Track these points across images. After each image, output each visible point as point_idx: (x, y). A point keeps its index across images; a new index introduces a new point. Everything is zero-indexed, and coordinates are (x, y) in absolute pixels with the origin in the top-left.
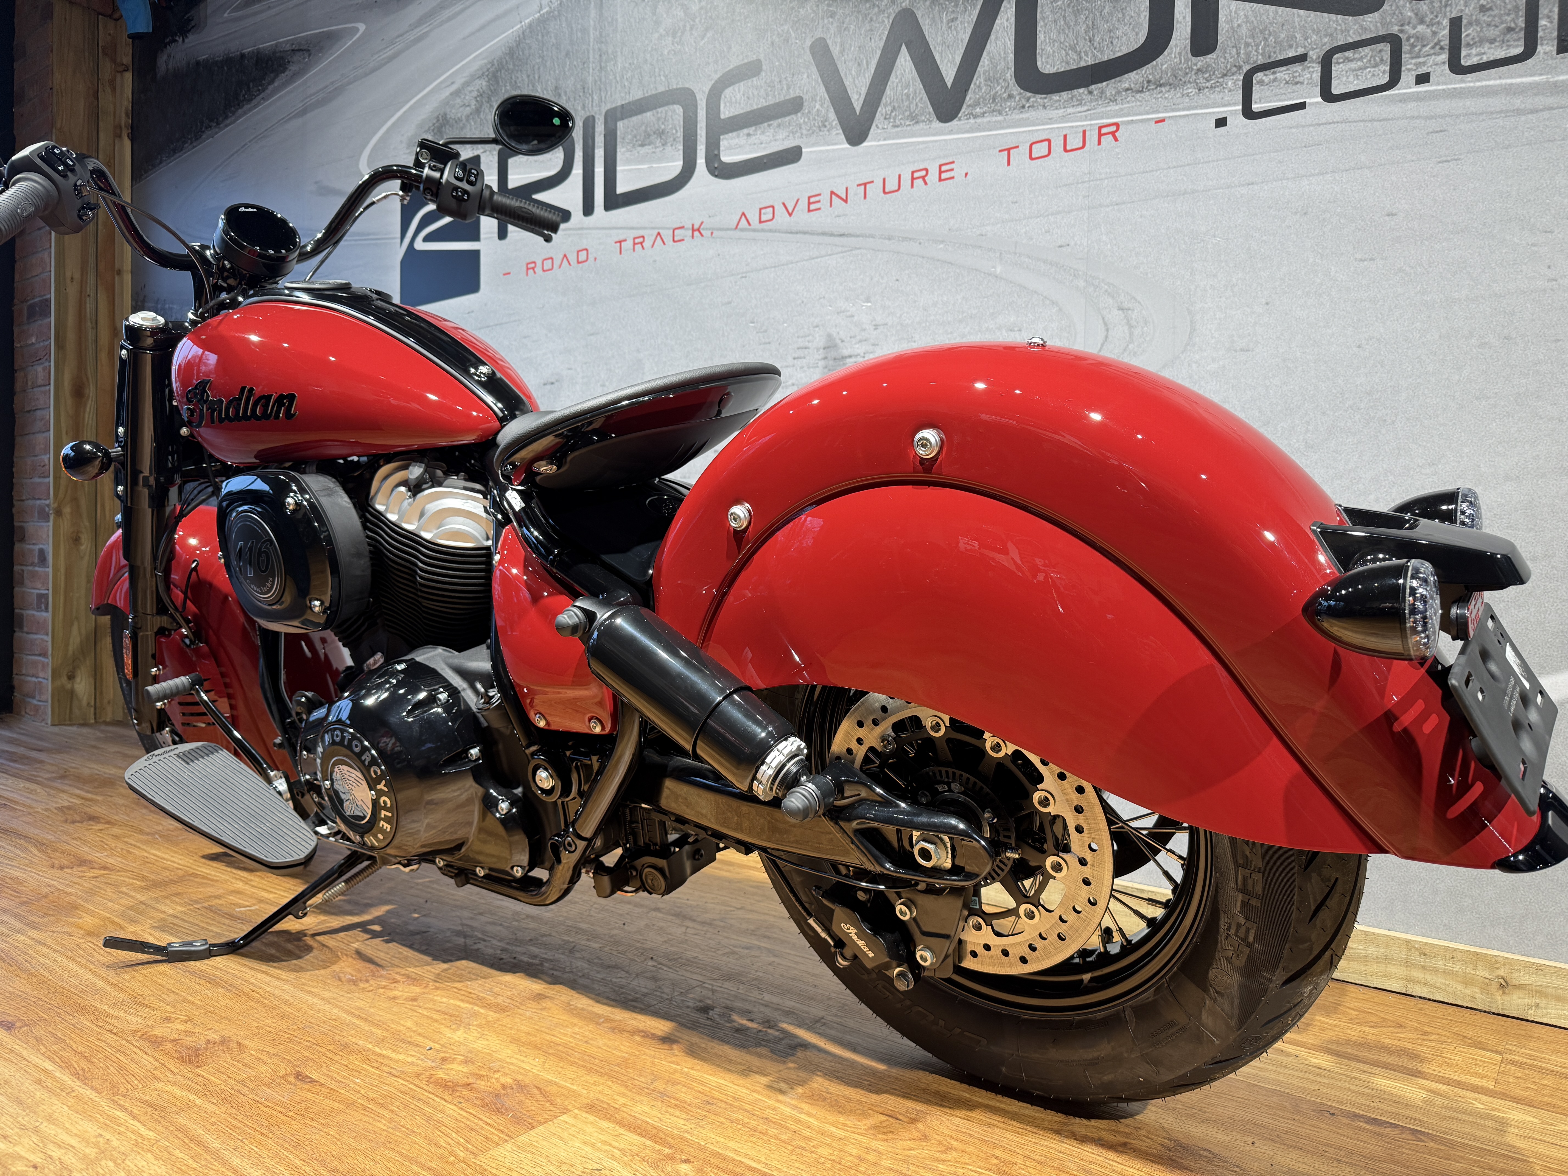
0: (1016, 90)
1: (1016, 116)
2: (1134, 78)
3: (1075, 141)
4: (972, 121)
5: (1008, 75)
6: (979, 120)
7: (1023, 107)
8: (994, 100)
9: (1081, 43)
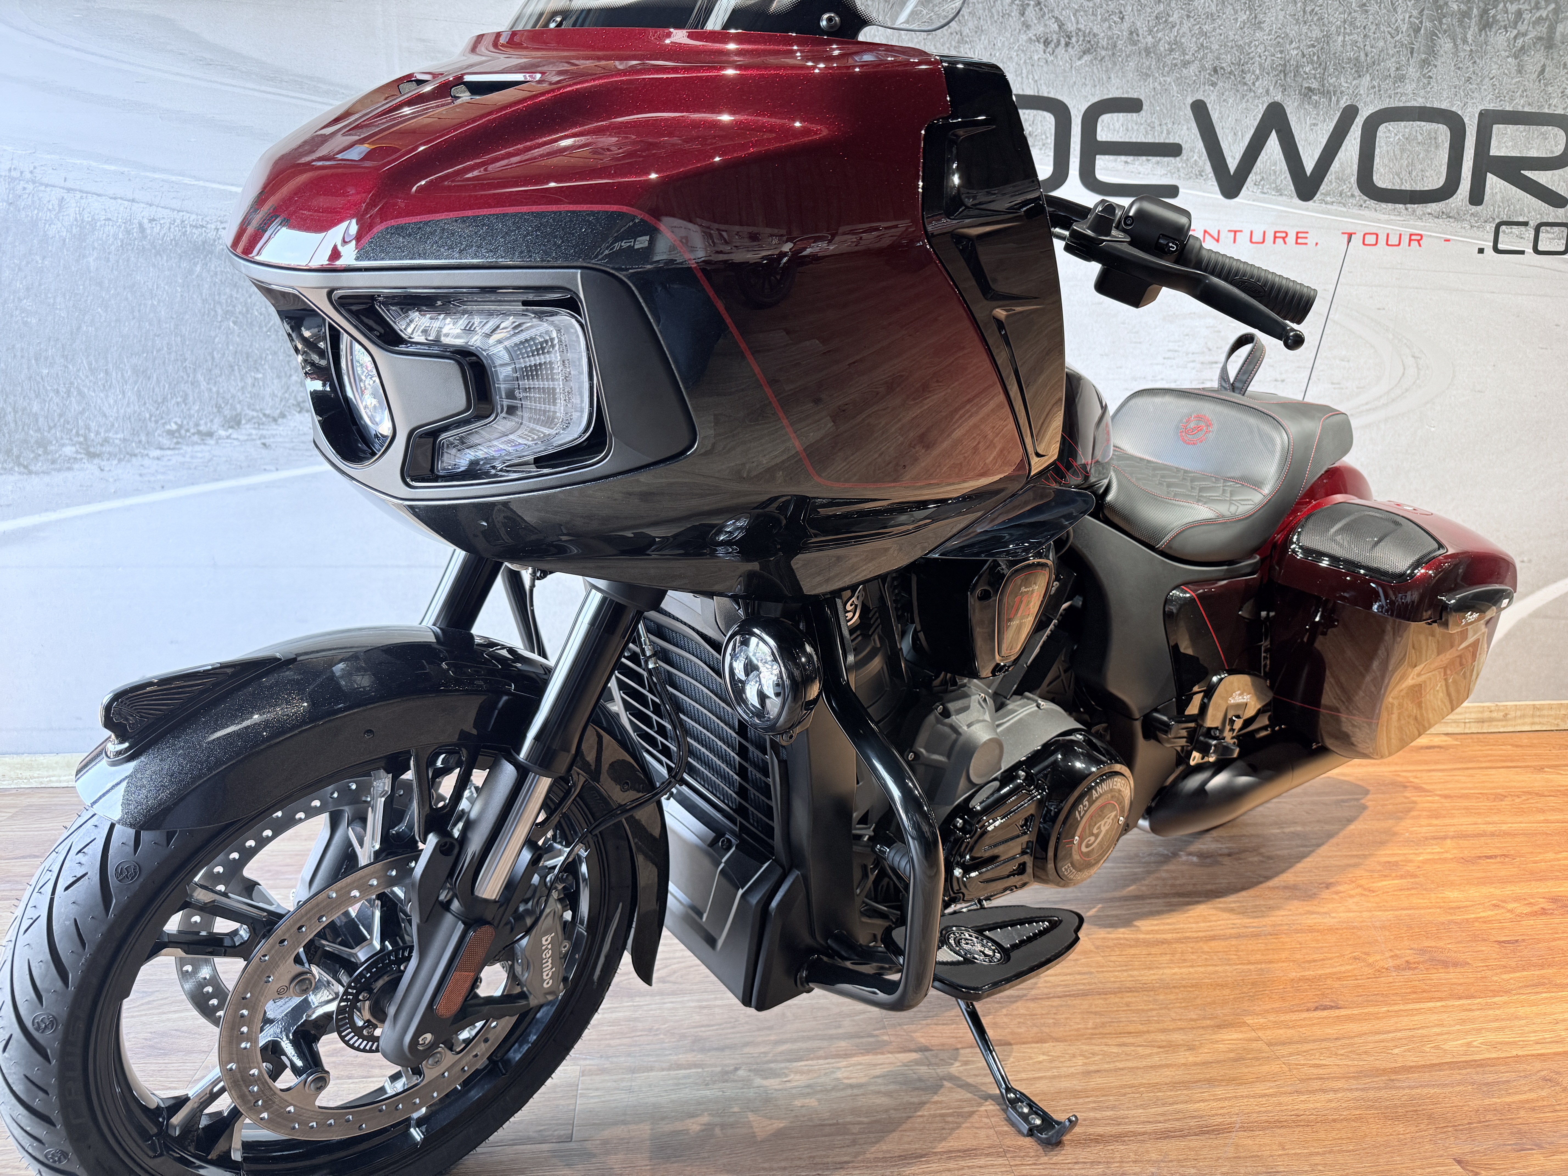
0: (1357, 192)
1: (1355, 211)
2: (1433, 207)
3: (1394, 240)
4: (1324, 205)
5: (1353, 179)
6: (1329, 207)
7: (1362, 206)
8: (1341, 195)
9: (1404, 173)
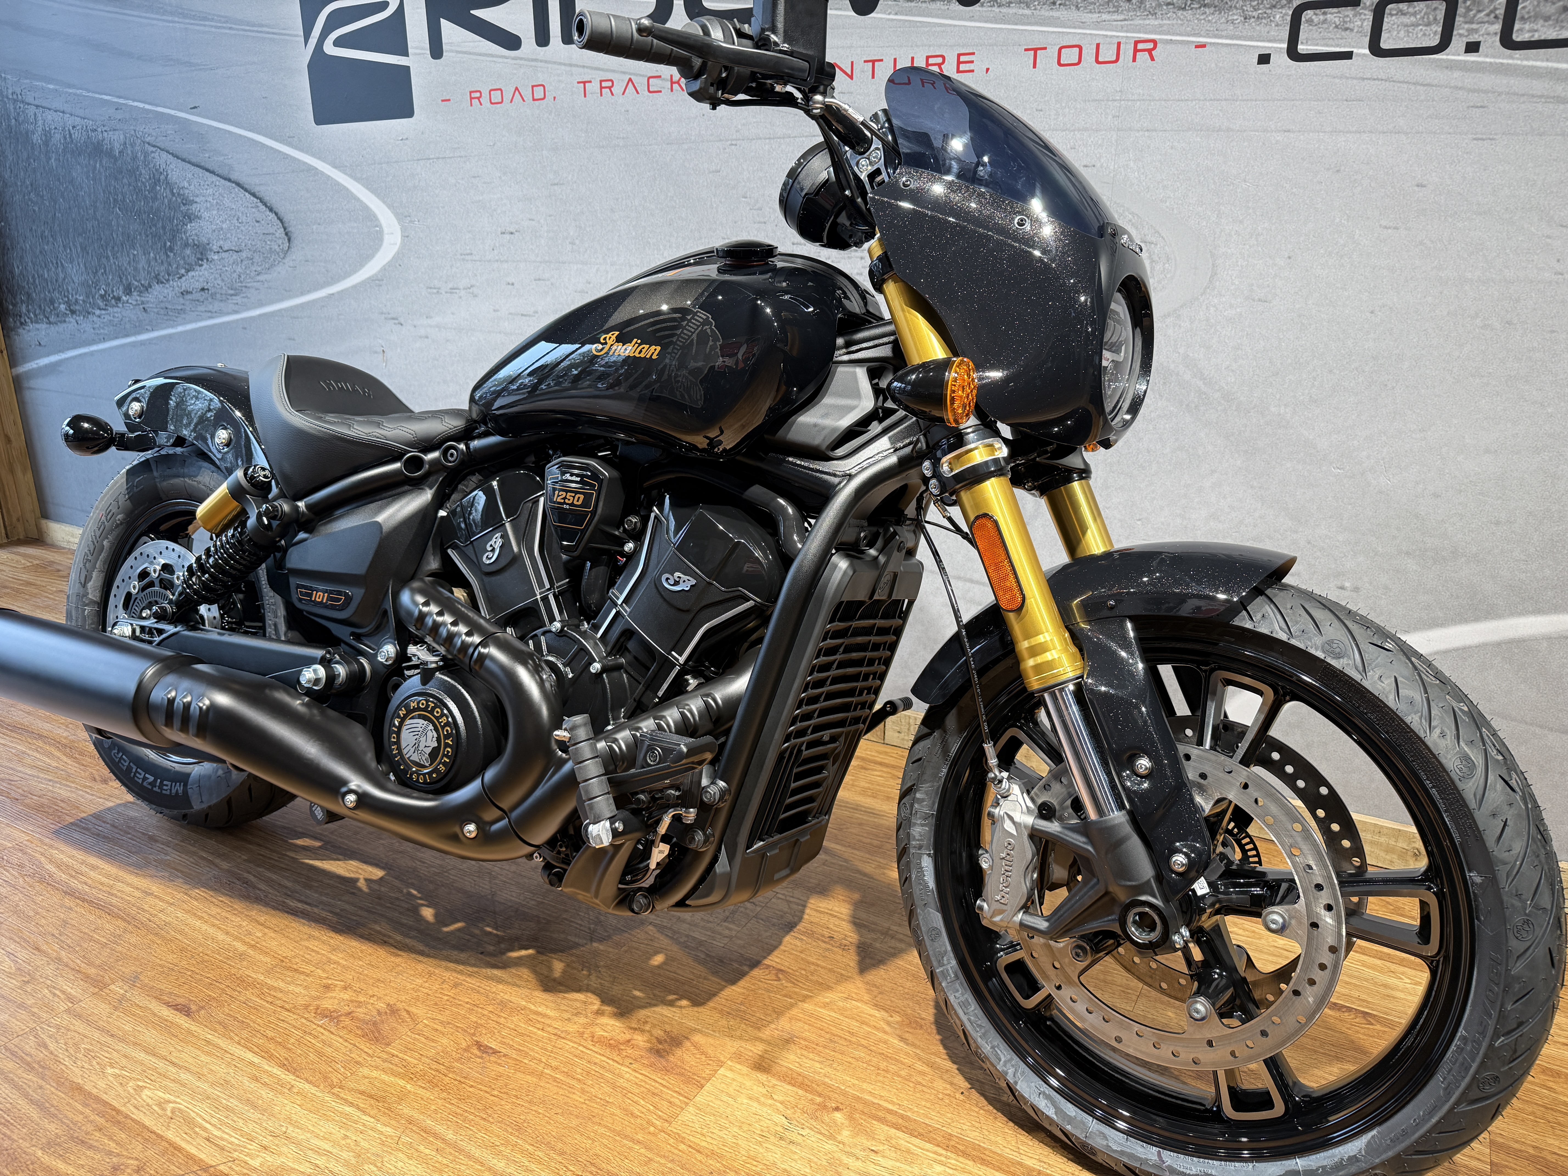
1: (1045, 12)
3: (1108, 54)
4: (996, 9)
6: (1004, 10)
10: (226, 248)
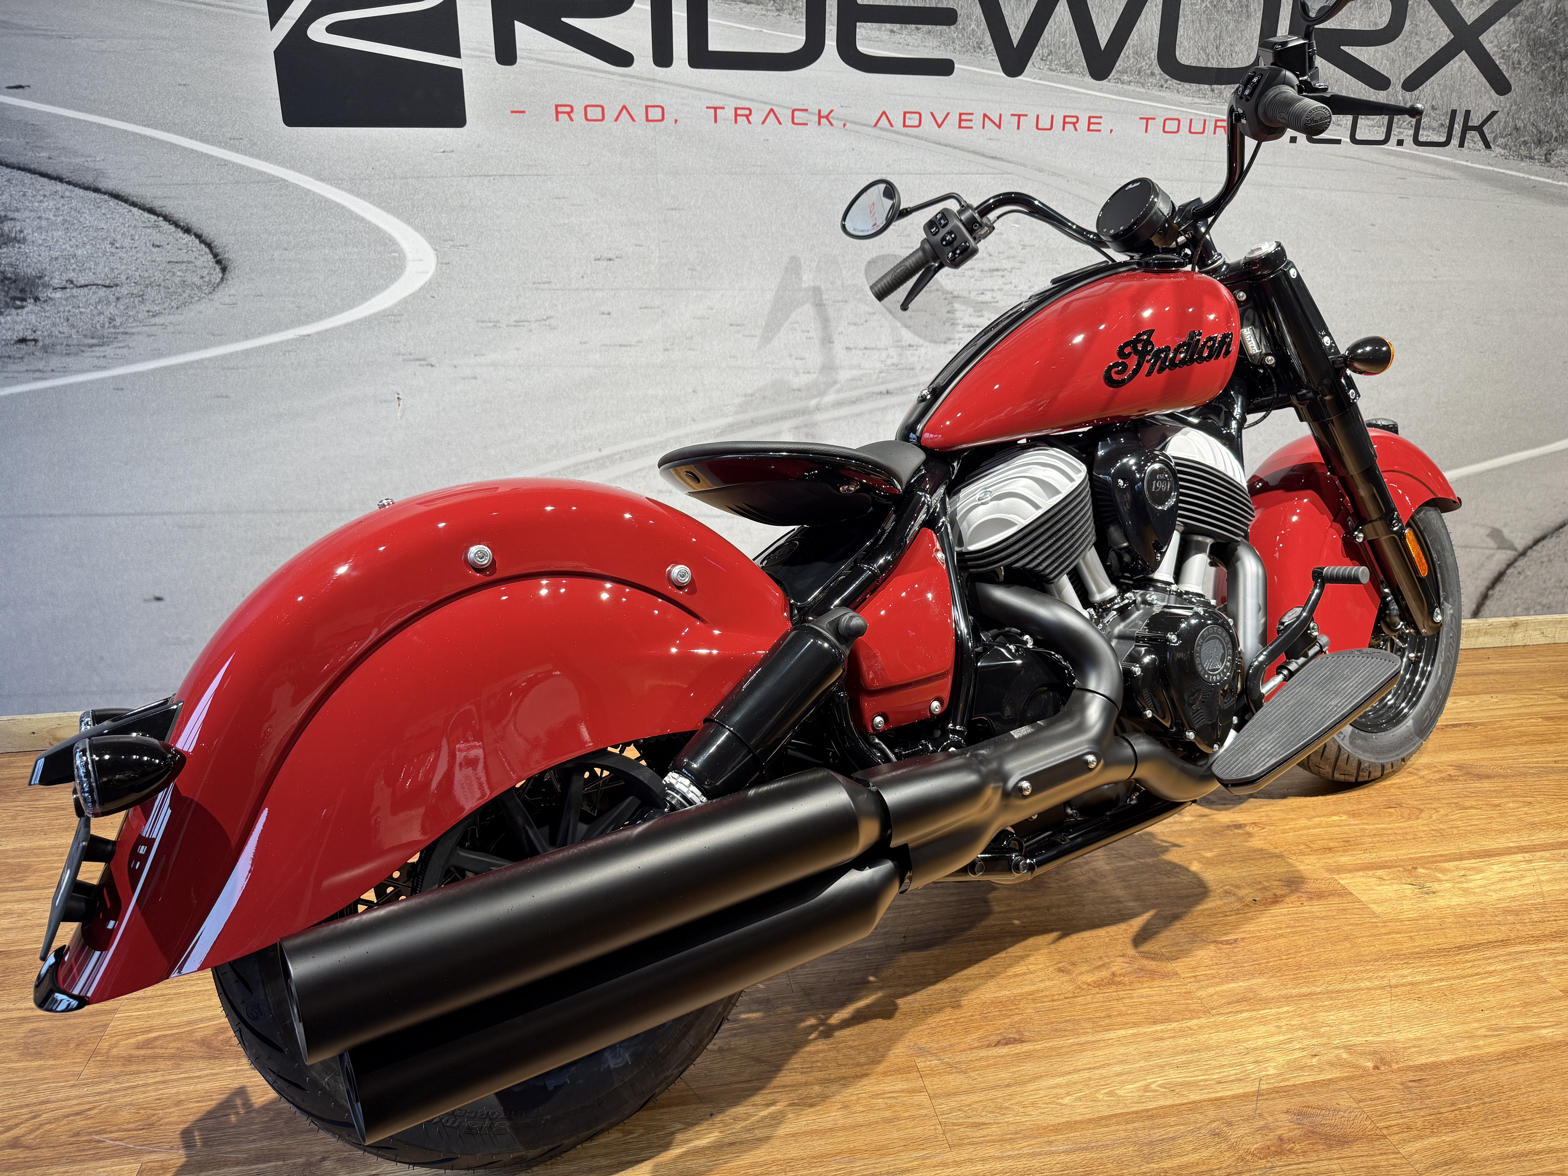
0: (1158, 70)
1: (1156, 92)
4: (1120, 85)
5: (1152, 55)
6: (1126, 87)
7: (1162, 86)
8: (1139, 73)
9: (1210, 47)
10: (83, 282)
